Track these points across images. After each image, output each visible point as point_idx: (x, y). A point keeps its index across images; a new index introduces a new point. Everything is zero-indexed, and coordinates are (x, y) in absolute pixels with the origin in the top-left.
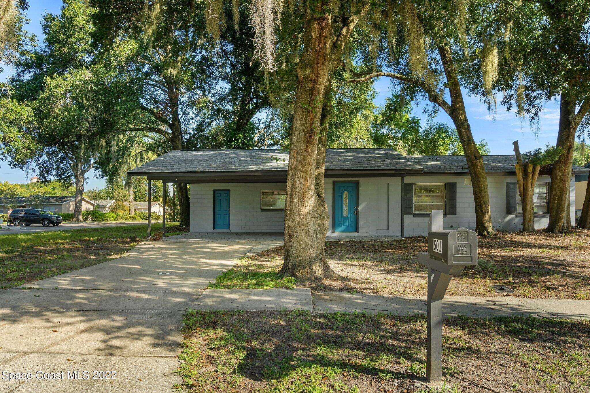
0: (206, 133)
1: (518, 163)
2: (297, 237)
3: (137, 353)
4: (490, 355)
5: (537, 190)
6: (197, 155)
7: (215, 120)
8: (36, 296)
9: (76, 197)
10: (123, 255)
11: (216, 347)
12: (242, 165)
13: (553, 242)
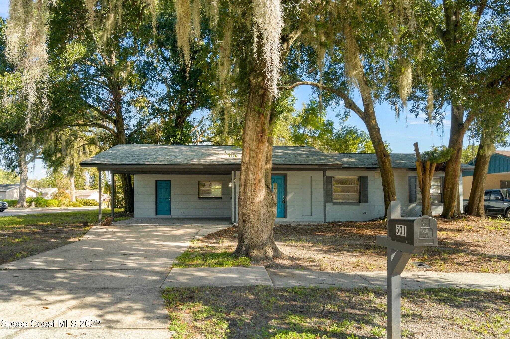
0: (145, 130)
1: (418, 161)
2: (250, 222)
3: (130, 325)
4: (431, 320)
5: (432, 183)
6: (142, 149)
7: (154, 118)
8: (14, 277)
9: (20, 185)
10: (81, 239)
11: (200, 318)
12: (184, 158)
13: (448, 226)
